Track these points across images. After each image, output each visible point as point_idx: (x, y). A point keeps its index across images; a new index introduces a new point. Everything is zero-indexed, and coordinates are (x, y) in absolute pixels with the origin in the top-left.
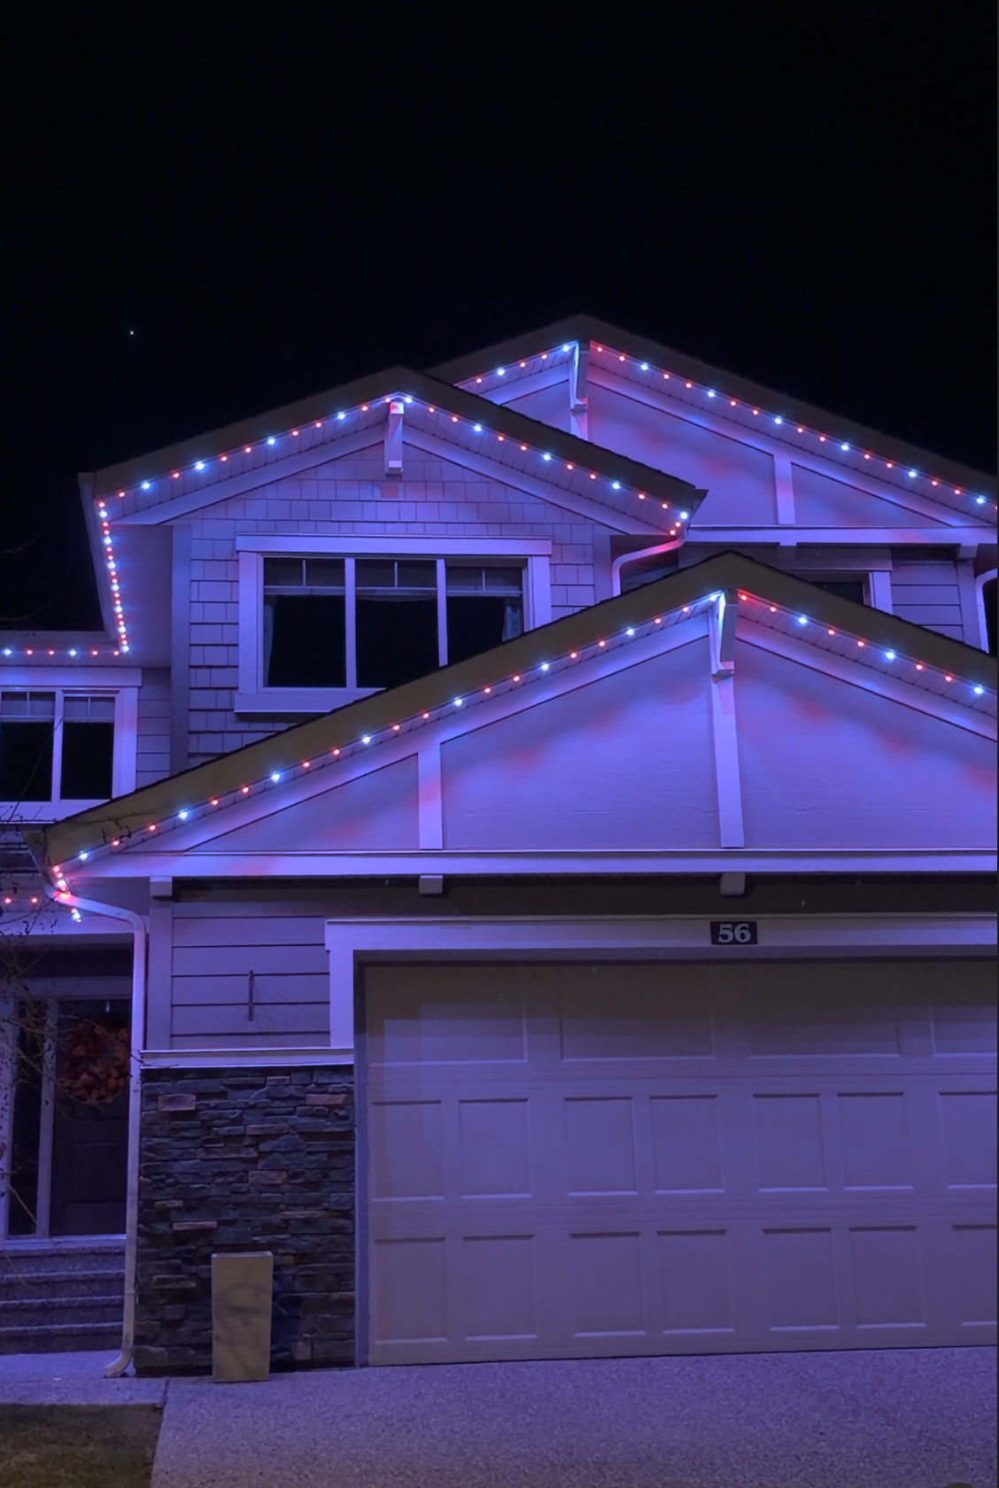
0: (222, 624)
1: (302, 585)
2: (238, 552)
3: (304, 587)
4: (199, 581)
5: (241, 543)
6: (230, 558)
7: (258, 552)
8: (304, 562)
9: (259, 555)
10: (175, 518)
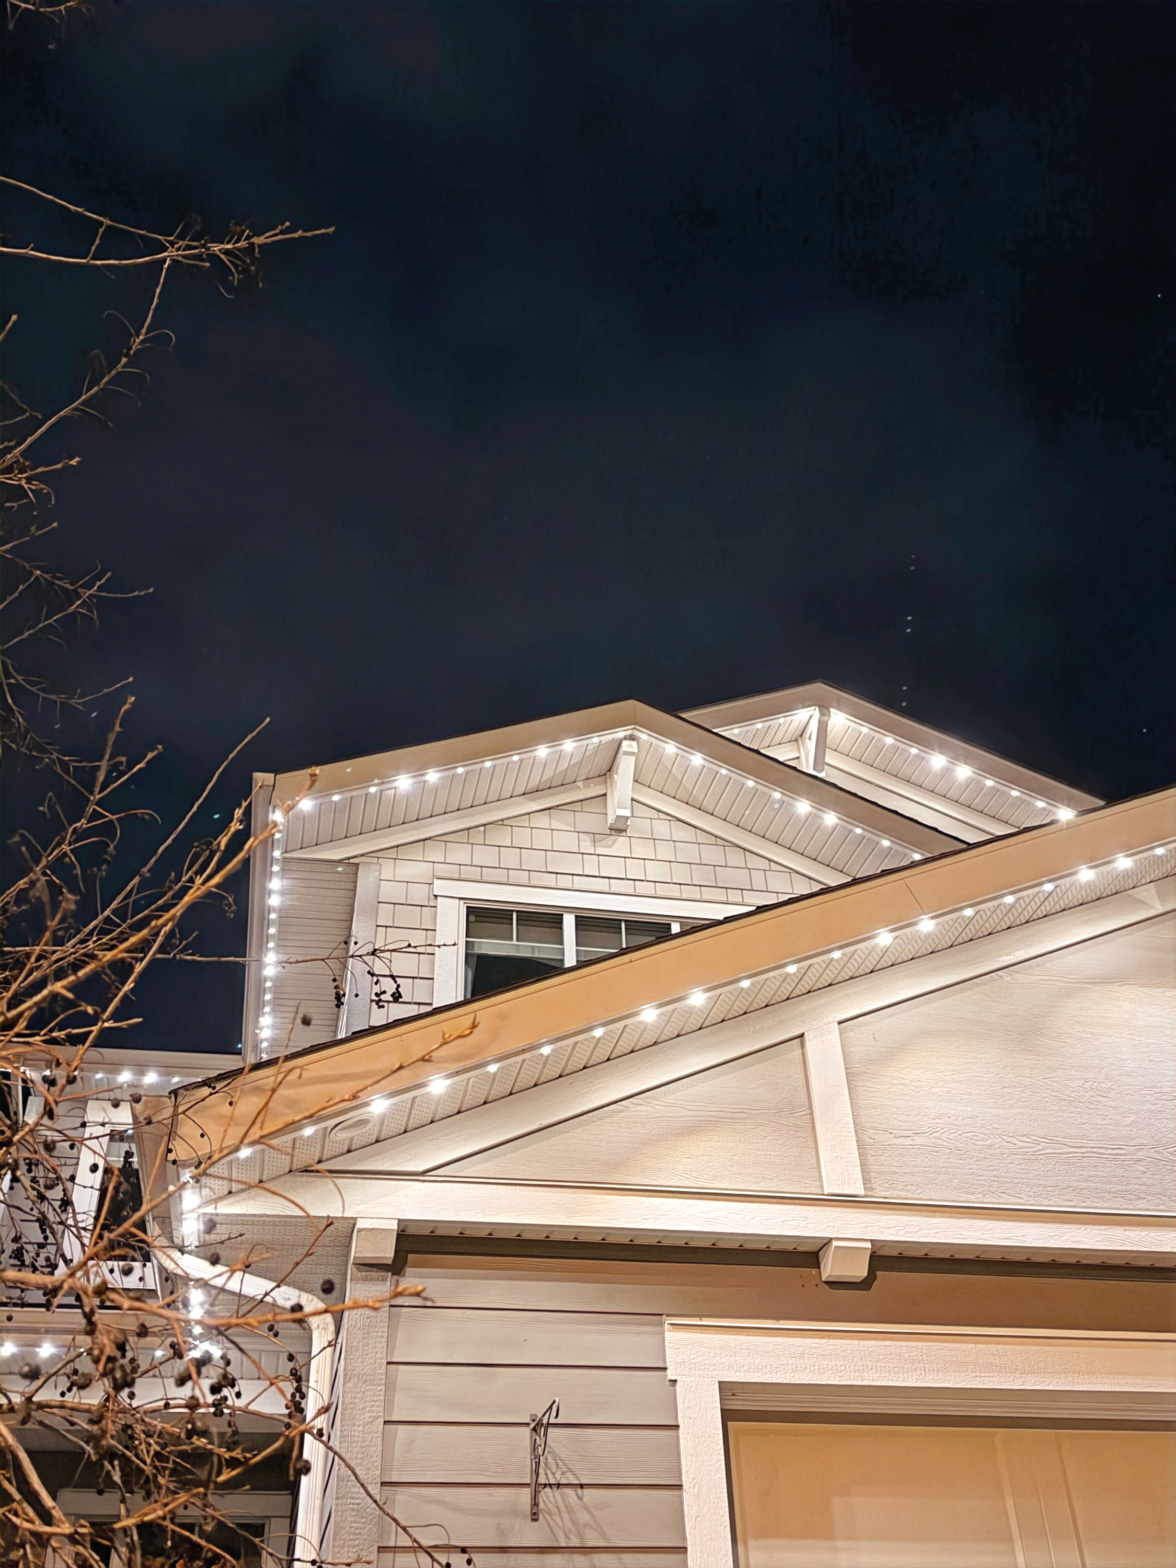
0: (414, 978)
1: (512, 940)
2: (436, 896)
3: (515, 942)
4: (386, 927)
5: (440, 887)
6: (426, 904)
7: (460, 899)
8: (515, 915)
9: (462, 902)
10: (362, 855)
